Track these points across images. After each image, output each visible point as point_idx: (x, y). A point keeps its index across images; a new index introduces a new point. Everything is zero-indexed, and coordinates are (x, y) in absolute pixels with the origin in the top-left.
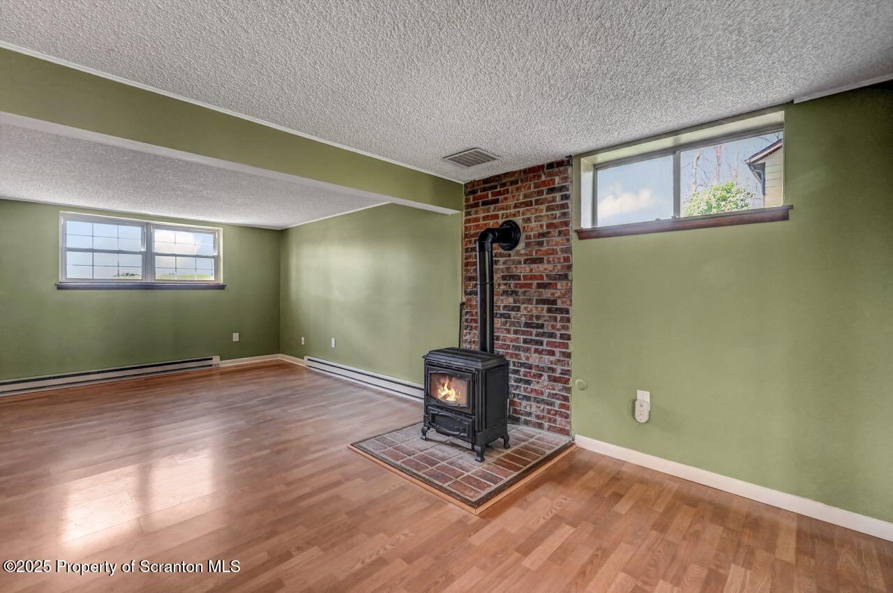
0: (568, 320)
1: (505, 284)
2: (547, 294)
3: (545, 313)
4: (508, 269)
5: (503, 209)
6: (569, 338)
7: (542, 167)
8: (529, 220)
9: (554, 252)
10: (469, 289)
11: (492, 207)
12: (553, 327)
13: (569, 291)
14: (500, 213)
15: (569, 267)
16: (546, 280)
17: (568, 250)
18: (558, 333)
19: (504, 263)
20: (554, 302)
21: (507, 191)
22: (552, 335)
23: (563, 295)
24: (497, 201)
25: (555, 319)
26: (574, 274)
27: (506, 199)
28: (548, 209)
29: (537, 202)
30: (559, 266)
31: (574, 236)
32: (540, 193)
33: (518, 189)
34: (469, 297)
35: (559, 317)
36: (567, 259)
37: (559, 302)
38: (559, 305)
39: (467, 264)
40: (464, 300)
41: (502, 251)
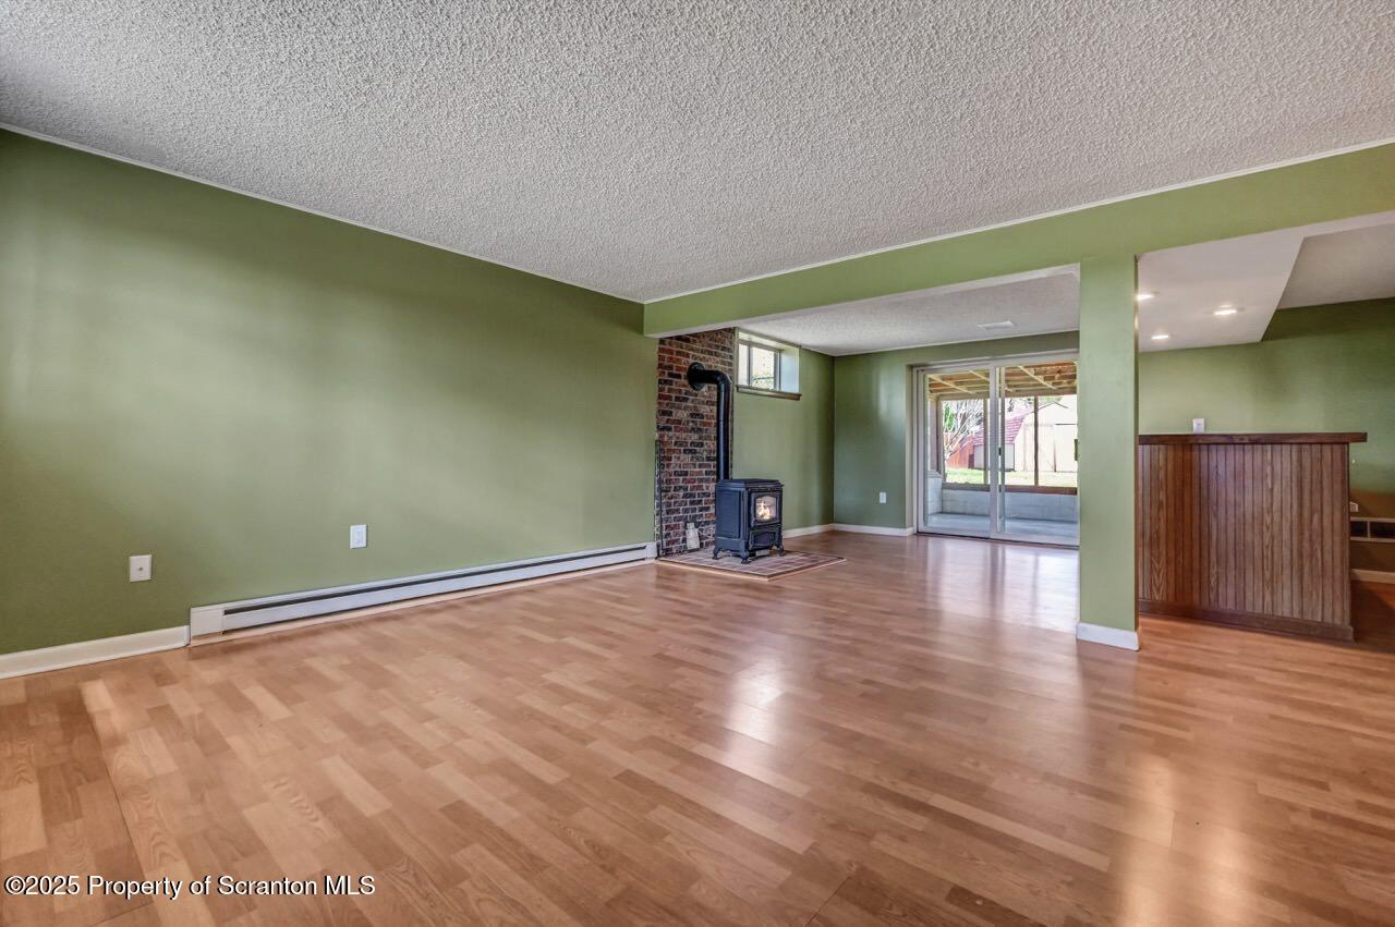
1: (693, 422)
4: (695, 407)
5: (693, 349)
10: (661, 425)
11: (684, 344)
14: (691, 352)
19: (692, 402)
21: (696, 336)
24: (689, 340)
27: (695, 341)
28: (722, 362)
29: (716, 354)
31: (734, 389)
32: (717, 347)
33: (704, 337)
34: (663, 433)
39: (660, 397)
40: (657, 436)
41: (691, 390)
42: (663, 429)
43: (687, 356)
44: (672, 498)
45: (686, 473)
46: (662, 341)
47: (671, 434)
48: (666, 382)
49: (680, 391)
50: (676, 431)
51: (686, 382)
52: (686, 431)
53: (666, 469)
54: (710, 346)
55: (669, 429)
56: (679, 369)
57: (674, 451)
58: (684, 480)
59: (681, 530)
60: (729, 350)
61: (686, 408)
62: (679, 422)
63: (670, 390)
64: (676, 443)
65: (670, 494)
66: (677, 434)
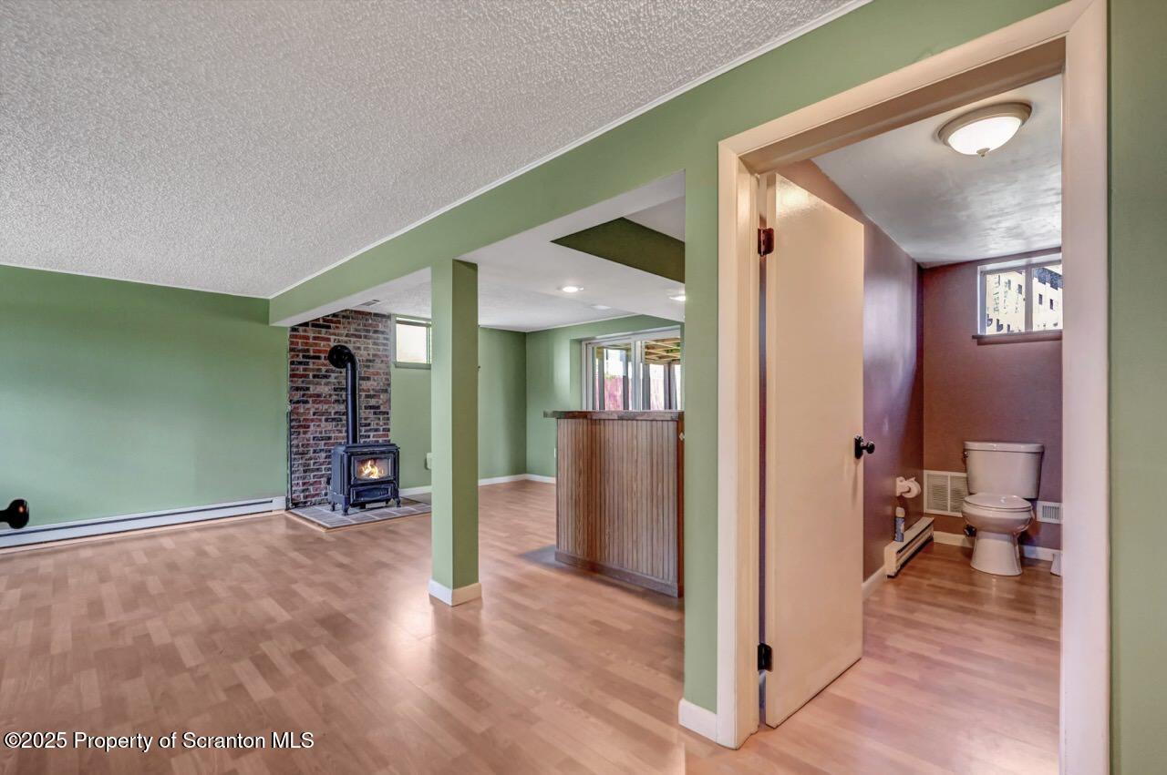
0: (388, 419)
1: (338, 395)
2: (373, 402)
3: (372, 416)
4: (339, 383)
5: (335, 335)
6: (389, 430)
7: (370, 313)
8: (359, 348)
9: (378, 374)
10: (295, 399)
11: (324, 330)
12: (377, 424)
13: (389, 401)
14: (332, 337)
15: (389, 385)
16: (372, 393)
17: (388, 374)
18: (381, 428)
19: (335, 378)
20: (378, 407)
21: (339, 322)
22: (376, 430)
23: (385, 403)
24: (329, 327)
25: (379, 419)
26: (393, 389)
27: (337, 327)
28: (375, 344)
29: (366, 337)
30: (382, 384)
31: (393, 366)
32: (368, 331)
33: (349, 323)
34: (297, 405)
35: (381, 417)
36: (387, 379)
37: (382, 407)
38: (382, 409)
39: (292, 376)
40: (289, 408)
41: (334, 368)
42: (298, 402)
43: (329, 340)
44: (310, 459)
45: (329, 438)
46: (294, 329)
47: (307, 406)
48: (300, 363)
49: (319, 370)
50: (314, 402)
51: (327, 362)
52: (329, 402)
53: (302, 435)
54: (356, 330)
55: (307, 402)
56: (320, 351)
57: (312, 420)
58: (325, 444)
59: (323, 485)
60: (383, 333)
61: (327, 384)
62: (319, 396)
63: (305, 370)
64: (314, 414)
65: (307, 456)
66: (316, 406)
